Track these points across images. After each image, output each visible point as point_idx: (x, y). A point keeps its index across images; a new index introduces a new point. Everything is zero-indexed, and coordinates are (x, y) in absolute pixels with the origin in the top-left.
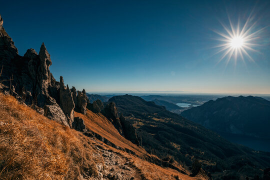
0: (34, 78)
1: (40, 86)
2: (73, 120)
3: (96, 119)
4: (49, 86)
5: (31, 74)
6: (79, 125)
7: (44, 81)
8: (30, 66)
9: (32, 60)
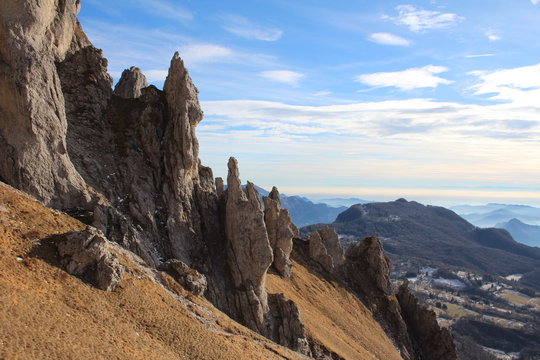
0: (157, 163)
1: (173, 191)
2: (266, 302)
3: (320, 296)
4: (196, 186)
5: (149, 150)
6: (285, 321)
7: (182, 171)
8: (145, 126)
9: (149, 109)
